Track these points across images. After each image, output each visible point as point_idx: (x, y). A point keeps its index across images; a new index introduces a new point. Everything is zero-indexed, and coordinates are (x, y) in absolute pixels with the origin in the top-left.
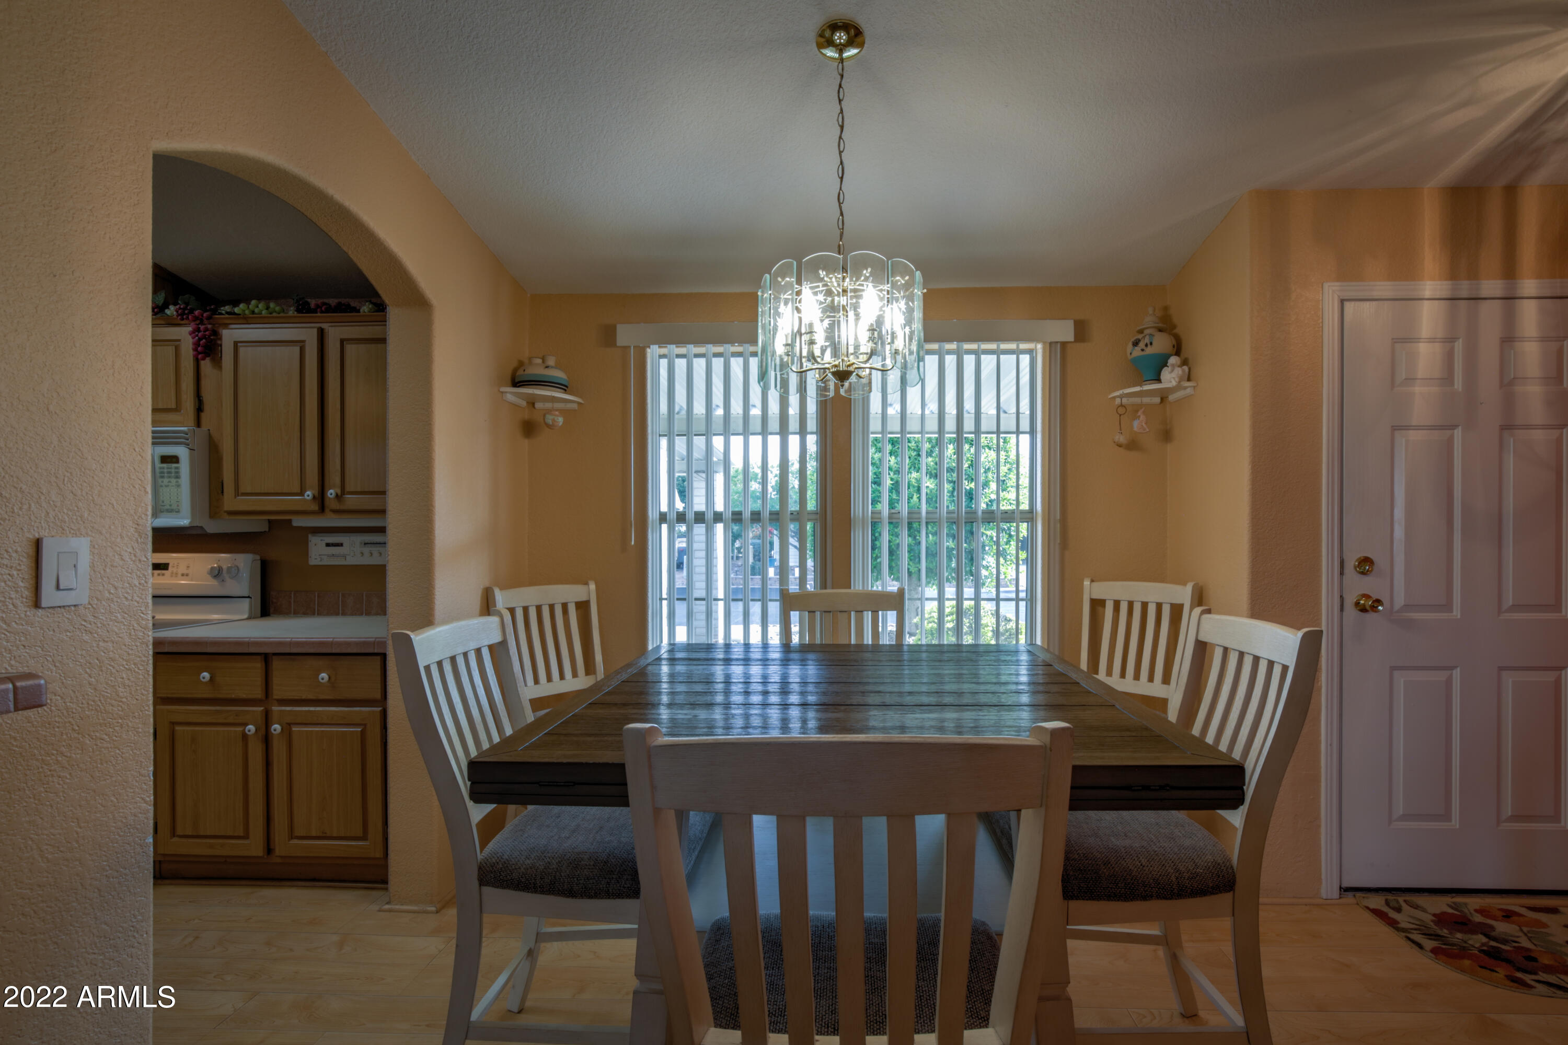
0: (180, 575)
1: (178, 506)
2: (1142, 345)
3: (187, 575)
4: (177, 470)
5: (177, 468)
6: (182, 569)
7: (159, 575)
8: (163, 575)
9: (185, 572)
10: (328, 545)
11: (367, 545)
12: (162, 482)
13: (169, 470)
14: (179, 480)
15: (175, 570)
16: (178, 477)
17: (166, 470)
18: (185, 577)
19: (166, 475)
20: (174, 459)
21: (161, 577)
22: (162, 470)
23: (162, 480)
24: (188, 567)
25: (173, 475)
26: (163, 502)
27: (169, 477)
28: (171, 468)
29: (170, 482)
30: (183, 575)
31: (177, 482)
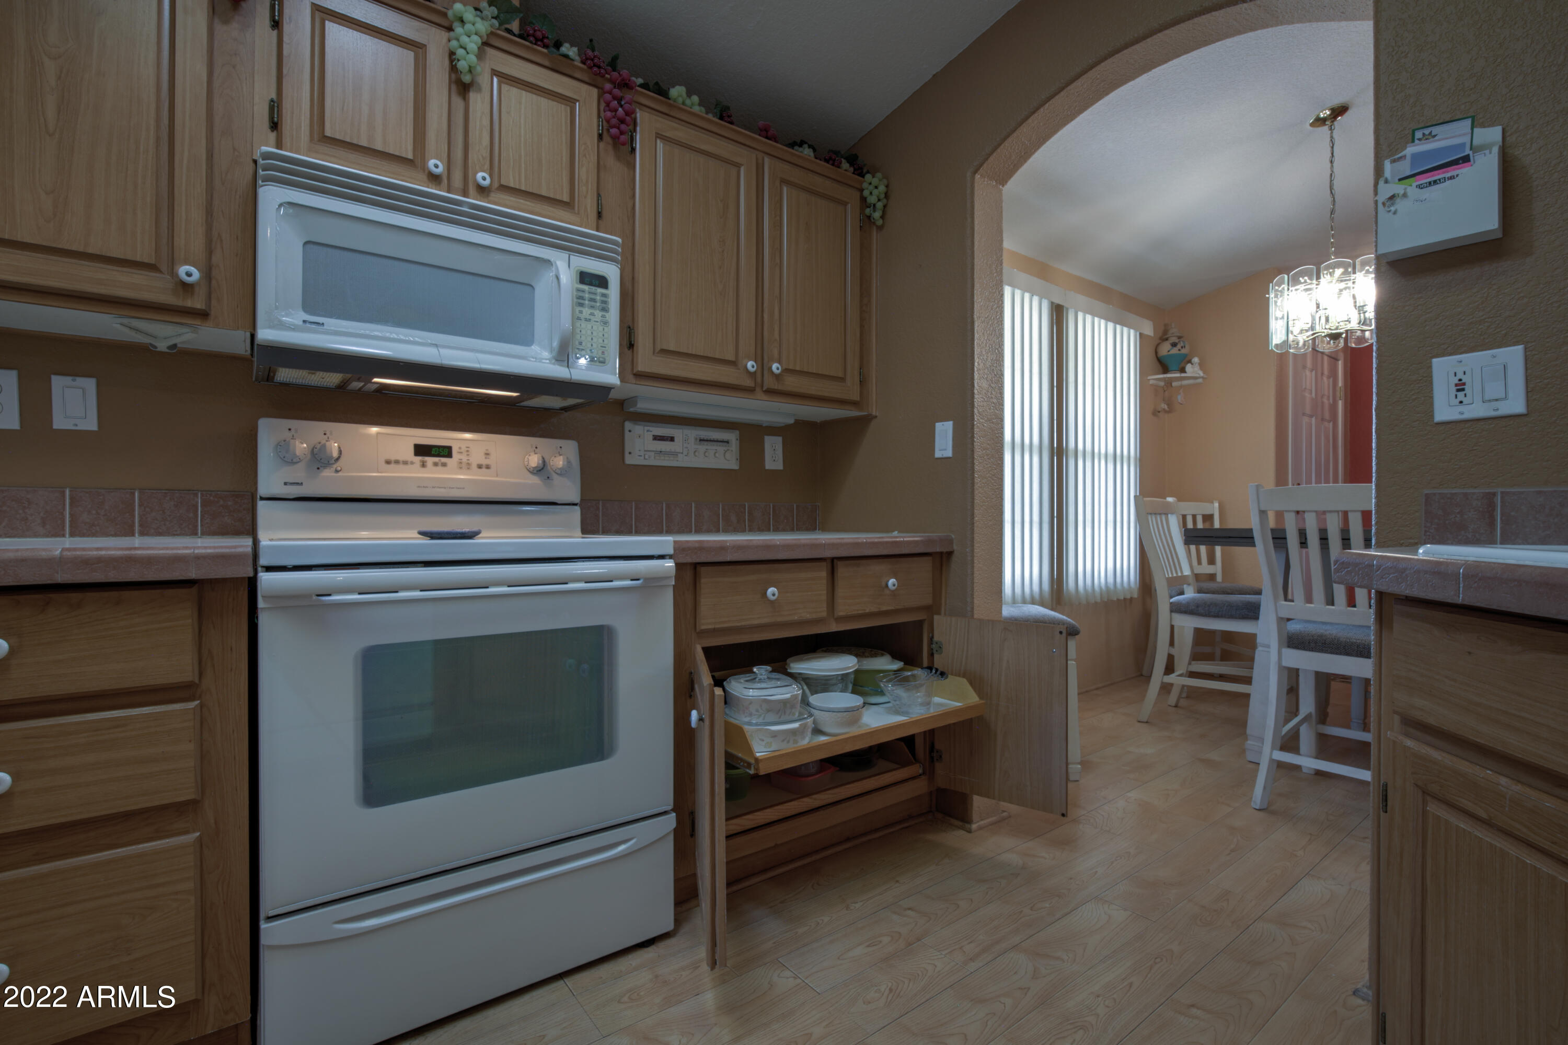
0: (474, 466)
1: (603, 353)
2: (1179, 346)
3: (488, 467)
4: (604, 299)
5: (604, 295)
6: (477, 457)
7: (436, 464)
8: (444, 465)
9: (484, 462)
10: (656, 438)
11: (703, 442)
12: (581, 312)
13: (593, 297)
14: (607, 315)
15: (464, 458)
16: (605, 309)
17: (587, 296)
18: (484, 470)
19: (587, 302)
20: (602, 282)
21: (440, 468)
22: (581, 294)
23: (581, 309)
24: (487, 454)
25: (598, 304)
26: (581, 343)
27: (592, 307)
28: (596, 294)
29: (592, 314)
30: (480, 467)
31: (603, 316)
